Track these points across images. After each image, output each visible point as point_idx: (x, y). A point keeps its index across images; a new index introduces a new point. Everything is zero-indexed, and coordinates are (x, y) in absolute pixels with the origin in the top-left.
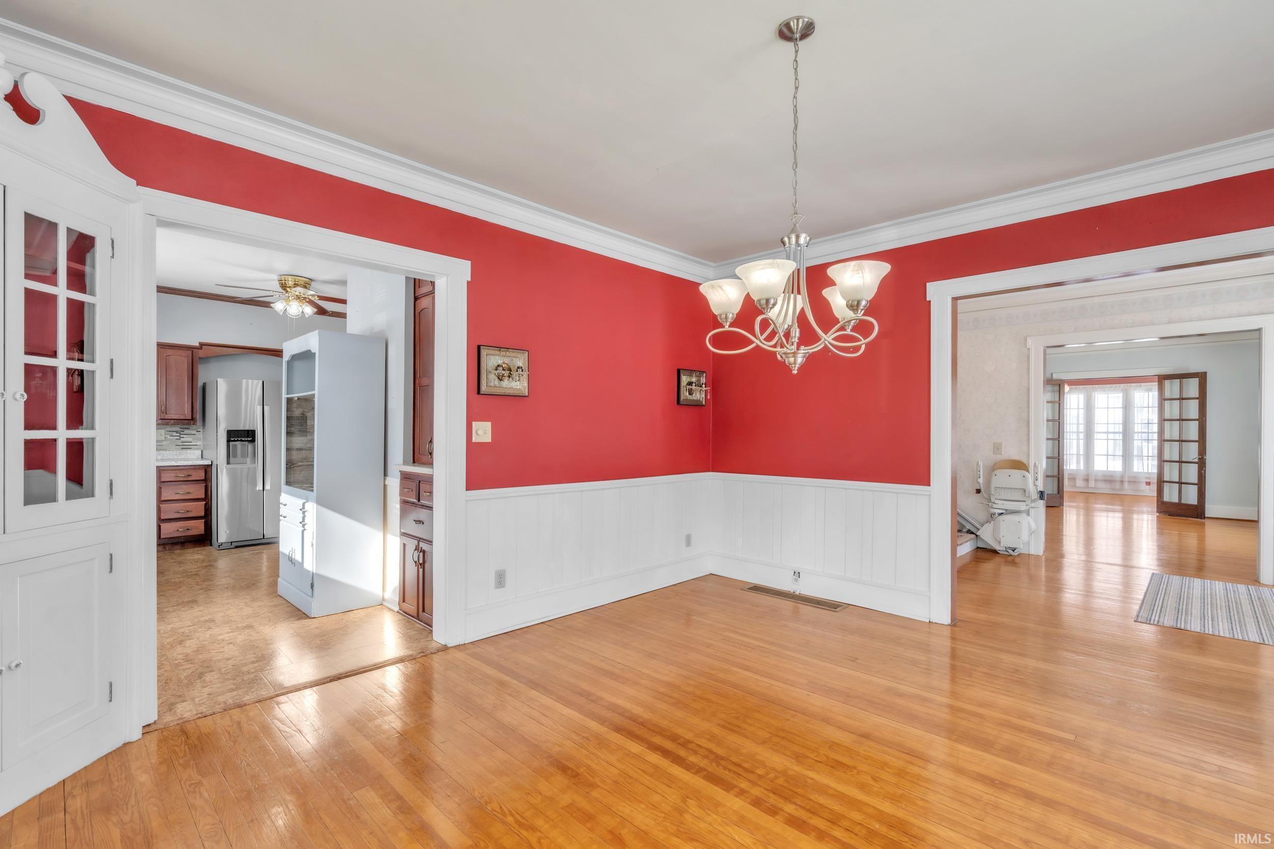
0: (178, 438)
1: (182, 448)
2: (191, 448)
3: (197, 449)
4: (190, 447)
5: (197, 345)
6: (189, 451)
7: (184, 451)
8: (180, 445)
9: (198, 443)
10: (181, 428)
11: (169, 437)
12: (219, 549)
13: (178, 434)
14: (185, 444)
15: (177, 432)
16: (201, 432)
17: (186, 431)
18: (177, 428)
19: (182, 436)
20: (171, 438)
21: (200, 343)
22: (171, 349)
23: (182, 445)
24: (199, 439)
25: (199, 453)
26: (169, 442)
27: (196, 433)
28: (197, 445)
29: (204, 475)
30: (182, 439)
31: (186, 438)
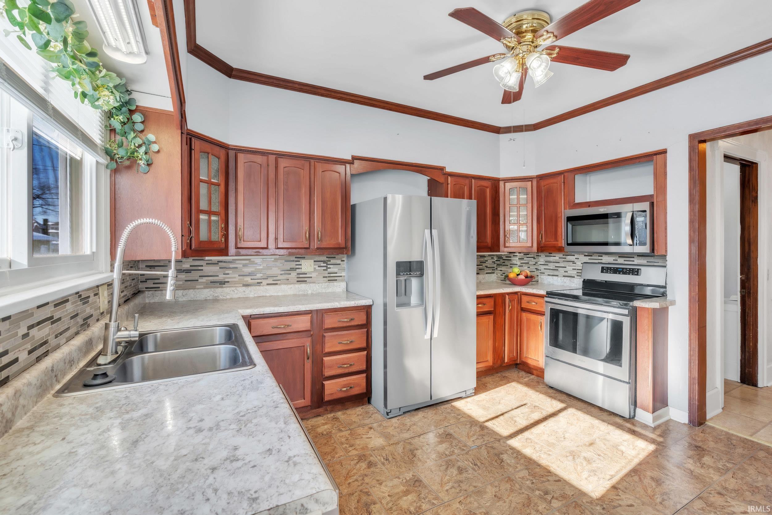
0: (325, 268)
1: (329, 280)
2: (336, 280)
3: (342, 281)
4: (336, 278)
5: (350, 158)
6: (335, 283)
7: (331, 284)
8: (326, 277)
9: (343, 274)
10: (327, 257)
11: (318, 268)
12: (388, 417)
13: (325, 265)
14: (332, 275)
15: (324, 262)
16: (345, 262)
17: (333, 261)
18: (324, 258)
19: (329, 266)
20: (320, 268)
21: (352, 156)
22: (326, 163)
23: (329, 277)
24: (343, 270)
25: (343, 285)
26: (317, 274)
27: (341, 263)
28: (341, 276)
29: (365, 317)
30: (329, 270)
31: (333, 269)
